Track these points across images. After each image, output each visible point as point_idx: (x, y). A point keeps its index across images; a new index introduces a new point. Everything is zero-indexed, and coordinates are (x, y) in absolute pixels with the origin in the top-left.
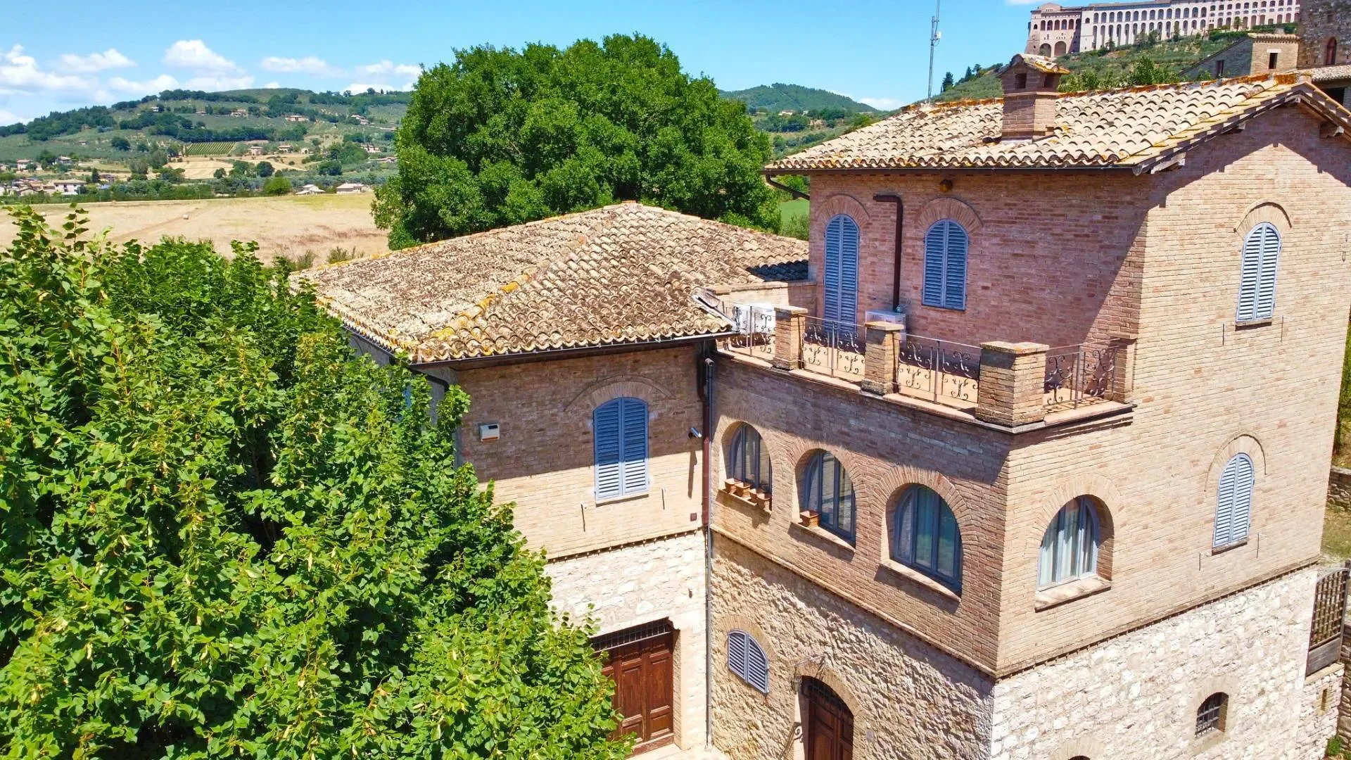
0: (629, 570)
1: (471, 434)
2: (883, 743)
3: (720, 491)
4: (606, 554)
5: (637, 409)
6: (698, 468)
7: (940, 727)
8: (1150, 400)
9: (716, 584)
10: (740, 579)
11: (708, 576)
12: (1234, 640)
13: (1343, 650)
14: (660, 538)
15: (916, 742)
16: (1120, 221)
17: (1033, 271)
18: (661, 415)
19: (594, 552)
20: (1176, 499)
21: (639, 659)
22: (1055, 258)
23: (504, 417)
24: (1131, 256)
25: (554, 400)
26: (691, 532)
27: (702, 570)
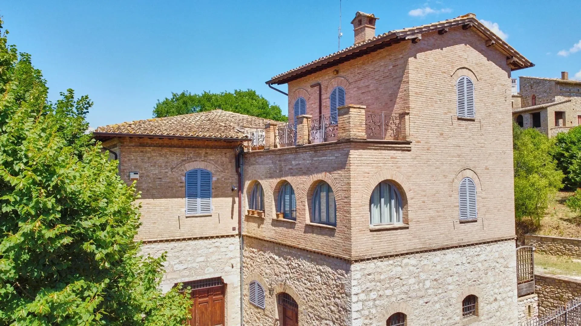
0: (202, 251)
1: (125, 176)
2: (310, 314)
3: (246, 216)
4: (190, 242)
5: (207, 175)
6: (236, 206)
7: (332, 296)
8: (418, 142)
9: (245, 261)
10: (254, 255)
11: (241, 258)
12: (477, 269)
13: (536, 287)
14: (217, 237)
15: (323, 308)
16: (399, 66)
17: (369, 98)
18: (218, 179)
19: (184, 239)
20: (437, 192)
21: (207, 299)
22: (377, 89)
23: (142, 170)
24: (404, 79)
25: (167, 166)
26: (233, 236)
27: (238, 255)
